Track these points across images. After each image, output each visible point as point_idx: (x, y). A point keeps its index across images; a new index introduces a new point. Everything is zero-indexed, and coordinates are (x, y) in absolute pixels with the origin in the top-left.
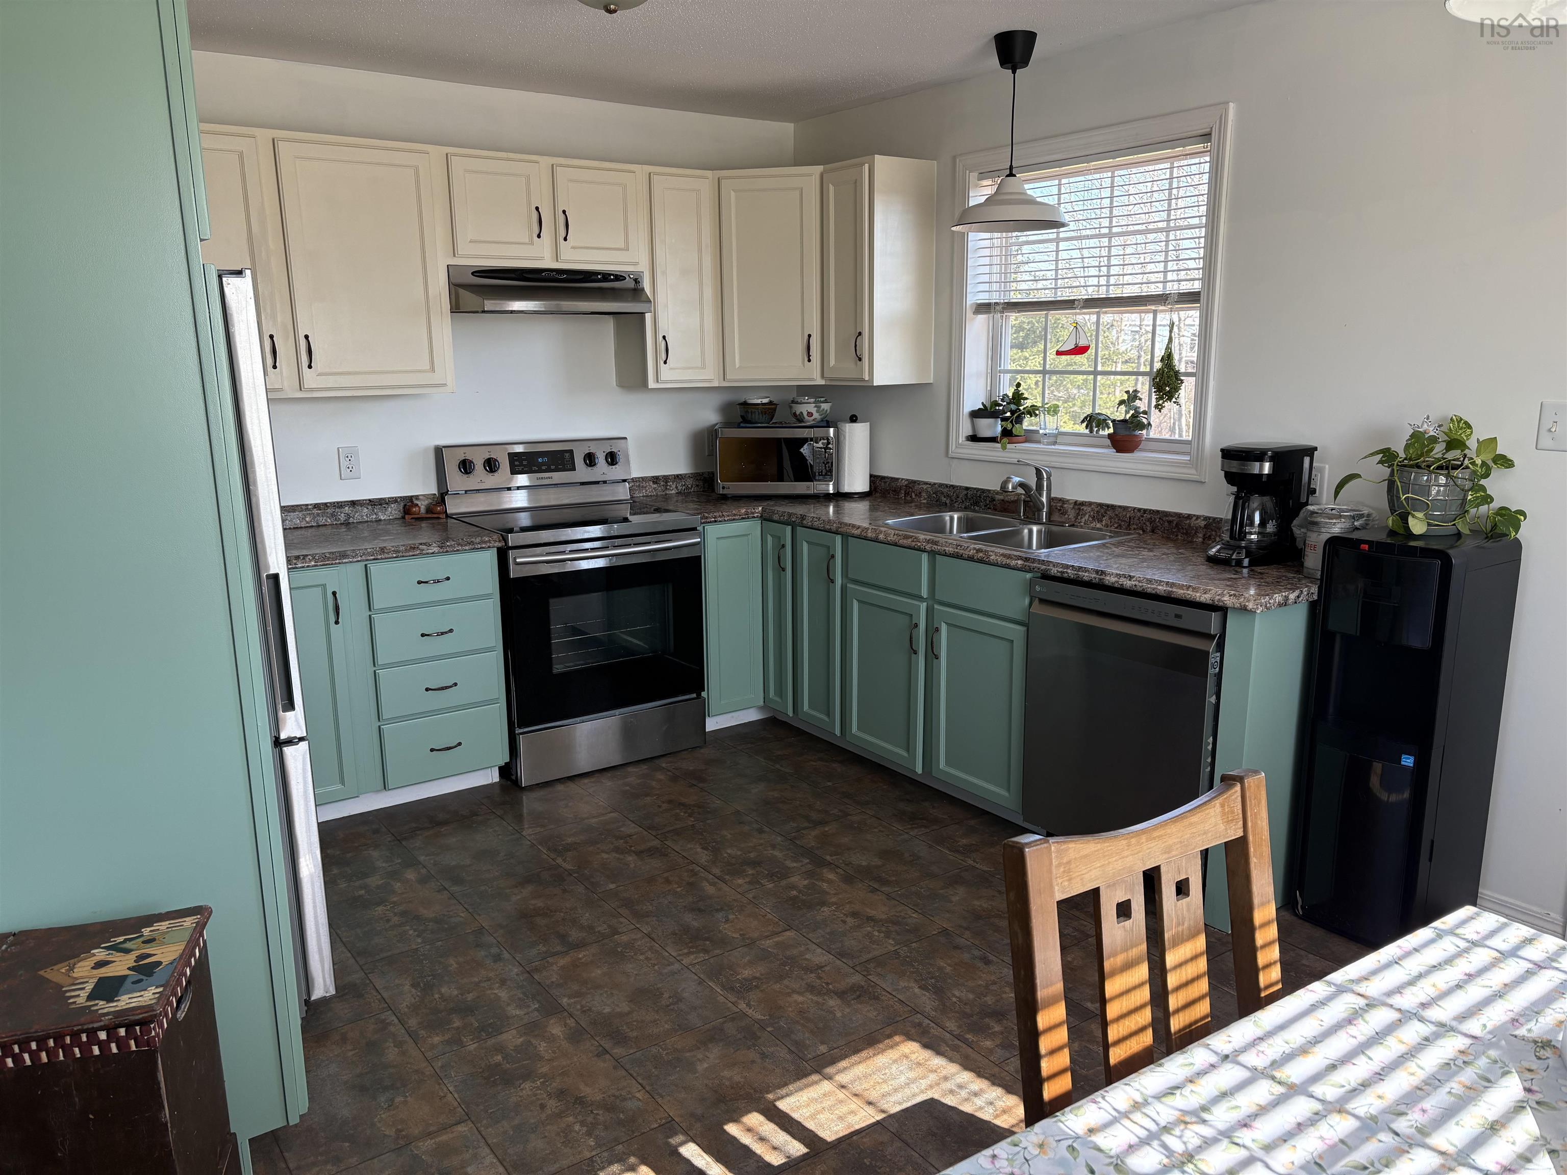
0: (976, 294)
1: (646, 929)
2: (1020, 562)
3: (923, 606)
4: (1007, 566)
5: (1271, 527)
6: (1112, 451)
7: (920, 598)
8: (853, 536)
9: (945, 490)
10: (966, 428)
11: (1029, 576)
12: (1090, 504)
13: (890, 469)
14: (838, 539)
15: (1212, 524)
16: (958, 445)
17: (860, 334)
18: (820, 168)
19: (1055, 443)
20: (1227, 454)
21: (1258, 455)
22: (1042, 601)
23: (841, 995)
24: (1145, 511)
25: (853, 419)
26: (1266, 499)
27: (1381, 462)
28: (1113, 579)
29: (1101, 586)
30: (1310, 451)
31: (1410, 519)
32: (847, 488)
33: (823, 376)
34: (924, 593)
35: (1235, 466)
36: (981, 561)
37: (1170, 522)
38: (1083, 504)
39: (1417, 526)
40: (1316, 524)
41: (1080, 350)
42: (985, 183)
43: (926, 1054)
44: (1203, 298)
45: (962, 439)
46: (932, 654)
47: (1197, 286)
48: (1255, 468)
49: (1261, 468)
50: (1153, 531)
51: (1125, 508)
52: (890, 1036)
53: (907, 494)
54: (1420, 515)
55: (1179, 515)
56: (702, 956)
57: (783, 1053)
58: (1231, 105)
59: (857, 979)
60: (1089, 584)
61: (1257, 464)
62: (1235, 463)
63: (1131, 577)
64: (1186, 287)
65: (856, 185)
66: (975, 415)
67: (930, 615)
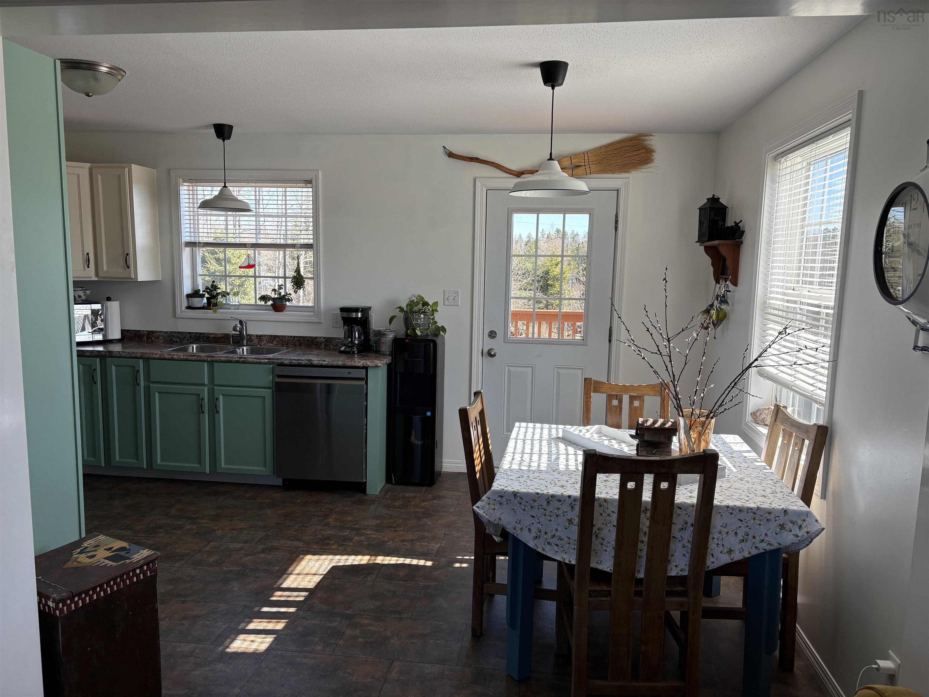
0: (186, 237)
2: (266, 360)
3: (206, 389)
4: (260, 363)
5: (362, 338)
6: (273, 312)
7: (204, 385)
8: (155, 359)
9: (176, 335)
10: (185, 304)
11: (271, 366)
12: (265, 336)
13: (133, 326)
14: (141, 361)
15: (328, 340)
16: (182, 311)
17: (128, 254)
18: (89, 165)
19: (238, 309)
20: (343, 310)
21: (356, 310)
22: (279, 376)
23: (262, 552)
24: (294, 337)
25: (109, 299)
26: (359, 327)
27: (400, 311)
28: (317, 362)
29: (312, 366)
30: (370, 308)
31: (416, 330)
32: (110, 337)
33: (97, 275)
34: (206, 382)
35: (345, 315)
37: (308, 341)
38: (261, 336)
39: (419, 333)
40: (385, 334)
41: (250, 266)
42: (186, 184)
43: (316, 557)
44: (315, 246)
45: (184, 308)
46: (214, 410)
47: (311, 241)
48: (354, 315)
49: (357, 315)
50: (300, 345)
51: (284, 336)
52: (298, 557)
53: (148, 338)
54: (418, 329)
55: (311, 337)
57: (262, 574)
58: (320, 171)
59: (261, 547)
60: (305, 366)
61: (354, 314)
62: (345, 313)
63: (324, 361)
64: (306, 241)
65: (120, 179)
66: (188, 296)
67: (211, 393)
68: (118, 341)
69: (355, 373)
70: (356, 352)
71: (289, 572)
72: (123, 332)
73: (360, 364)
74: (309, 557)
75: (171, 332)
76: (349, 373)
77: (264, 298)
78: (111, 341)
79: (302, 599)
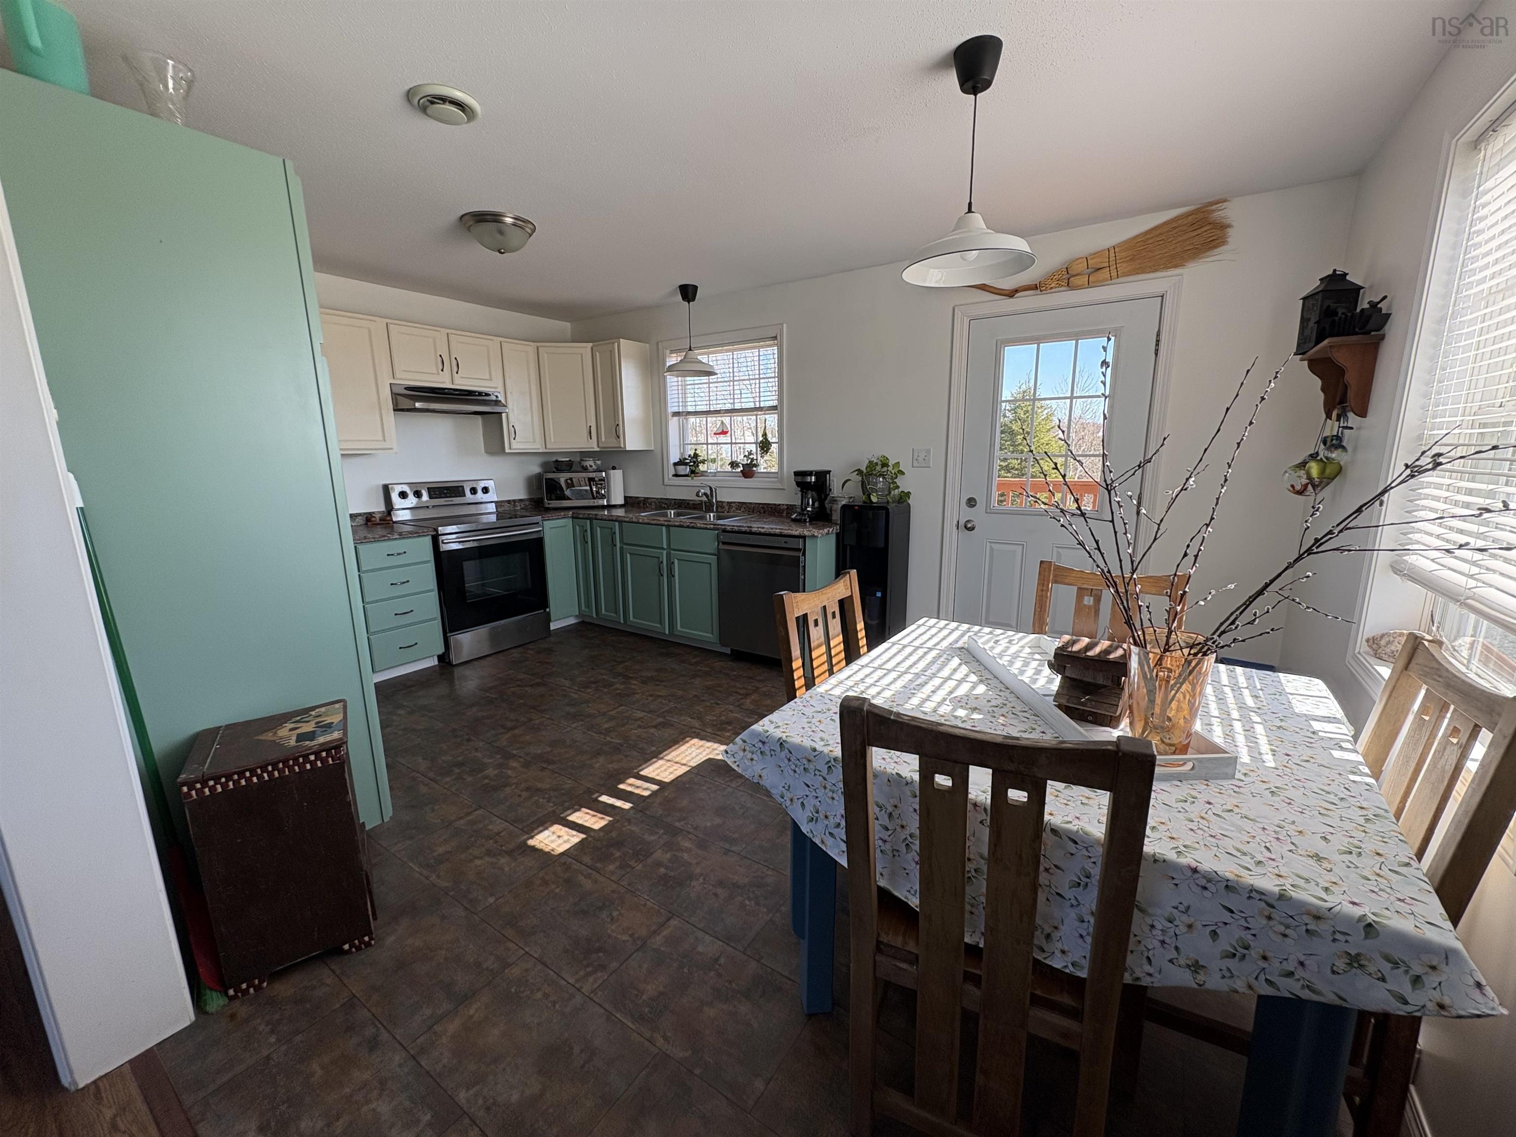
0: (672, 408)
1: (547, 716)
2: (712, 526)
3: (665, 552)
4: (706, 528)
5: (816, 504)
6: (743, 478)
7: (663, 549)
8: (625, 522)
9: (664, 501)
10: (672, 472)
11: (717, 532)
12: (735, 502)
13: (636, 492)
14: (617, 524)
15: (790, 508)
16: (669, 479)
17: (618, 425)
18: (591, 344)
19: (715, 476)
20: (797, 474)
21: (810, 474)
22: (724, 543)
23: (655, 727)
24: (760, 504)
25: (614, 468)
26: (814, 493)
27: (857, 474)
28: (756, 529)
29: (751, 533)
30: (829, 472)
31: (871, 496)
32: (613, 503)
33: (598, 446)
34: (665, 546)
35: (800, 479)
36: (693, 527)
37: (771, 508)
38: (731, 503)
39: (874, 499)
40: (836, 501)
41: (724, 433)
42: (673, 355)
43: (702, 742)
44: (779, 408)
45: (670, 476)
46: (671, 575)
47: (775, 403)
48: (808, 479)
49: (811, 479)
50: (764, 512)
51: (751, 503)
52: (684, 739)
53: (644, 504)
54: (875, 494)
55: (775, 504)
56: (581, 723)
57: (635, 753)
58: (785, 325)
59: (660, 720)
60: (745, 533)
61: (809, 477)
62: (800, 477)
63: (763, 528)
64: (771, 404)
65: (612, 352)
66: (675, 464)
67: (669, 556)
68: (621, 506)
69: (792, 543)
70: (808, 520)
71: (661, 756)
72: (626, 498)
73: (797, 533)
74: (695, 741)
75: (661, 499)
76: (786, 542)
77: (734, 464)
78: (615, 506)
79: (646, 793)
